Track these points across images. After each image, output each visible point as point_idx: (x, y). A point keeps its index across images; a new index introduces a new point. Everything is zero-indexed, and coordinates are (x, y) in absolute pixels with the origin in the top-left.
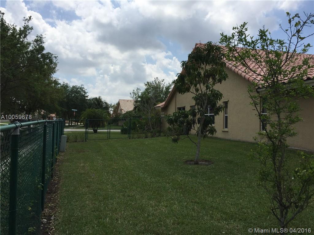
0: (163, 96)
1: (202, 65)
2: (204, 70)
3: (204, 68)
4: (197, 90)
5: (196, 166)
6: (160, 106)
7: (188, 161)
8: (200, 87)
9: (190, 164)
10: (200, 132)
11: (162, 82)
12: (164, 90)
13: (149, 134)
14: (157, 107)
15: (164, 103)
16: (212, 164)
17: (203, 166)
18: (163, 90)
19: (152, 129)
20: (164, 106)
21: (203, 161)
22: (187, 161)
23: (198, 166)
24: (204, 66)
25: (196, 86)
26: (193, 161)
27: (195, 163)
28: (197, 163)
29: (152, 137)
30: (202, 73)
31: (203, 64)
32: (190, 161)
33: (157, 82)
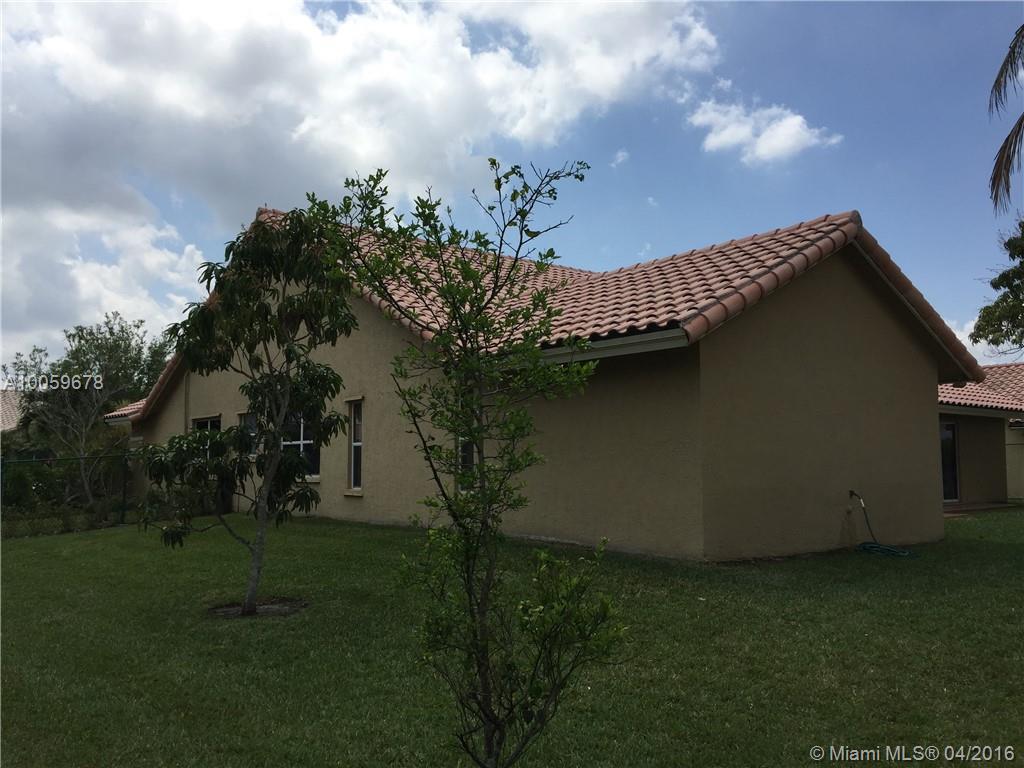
0: (140, 379)
1: (274, 281)
2: (280, 300)
3: (281, 290)
4: (256, 363)
5: (247, 621)
6: (125, 415)
7: (222, 607)
8: (265, 355)
9: (227, 617)
10: (263, 504)
11: (135, 330)
12: (144, 356)
13: (80, 519)
14: (116, 417)
15: (141, 404)
16: (303, 610)
17: (270, 619)
18: (140, 358)
19: (92, 501)
20: (143, 415)
21: (272, 603)
22: (217, 608)
23: (253, 622)
24: (279, 287)
25: (251, 348)
26: (239, 605)
27: (243, 611)
28: (250, 611)
29: (92, 527)
30: (274, 310)
31: (278, 279)
32: (227, 606)
33: (116, 329)
